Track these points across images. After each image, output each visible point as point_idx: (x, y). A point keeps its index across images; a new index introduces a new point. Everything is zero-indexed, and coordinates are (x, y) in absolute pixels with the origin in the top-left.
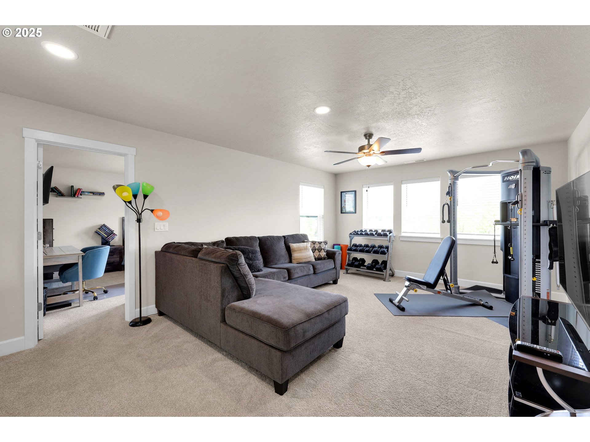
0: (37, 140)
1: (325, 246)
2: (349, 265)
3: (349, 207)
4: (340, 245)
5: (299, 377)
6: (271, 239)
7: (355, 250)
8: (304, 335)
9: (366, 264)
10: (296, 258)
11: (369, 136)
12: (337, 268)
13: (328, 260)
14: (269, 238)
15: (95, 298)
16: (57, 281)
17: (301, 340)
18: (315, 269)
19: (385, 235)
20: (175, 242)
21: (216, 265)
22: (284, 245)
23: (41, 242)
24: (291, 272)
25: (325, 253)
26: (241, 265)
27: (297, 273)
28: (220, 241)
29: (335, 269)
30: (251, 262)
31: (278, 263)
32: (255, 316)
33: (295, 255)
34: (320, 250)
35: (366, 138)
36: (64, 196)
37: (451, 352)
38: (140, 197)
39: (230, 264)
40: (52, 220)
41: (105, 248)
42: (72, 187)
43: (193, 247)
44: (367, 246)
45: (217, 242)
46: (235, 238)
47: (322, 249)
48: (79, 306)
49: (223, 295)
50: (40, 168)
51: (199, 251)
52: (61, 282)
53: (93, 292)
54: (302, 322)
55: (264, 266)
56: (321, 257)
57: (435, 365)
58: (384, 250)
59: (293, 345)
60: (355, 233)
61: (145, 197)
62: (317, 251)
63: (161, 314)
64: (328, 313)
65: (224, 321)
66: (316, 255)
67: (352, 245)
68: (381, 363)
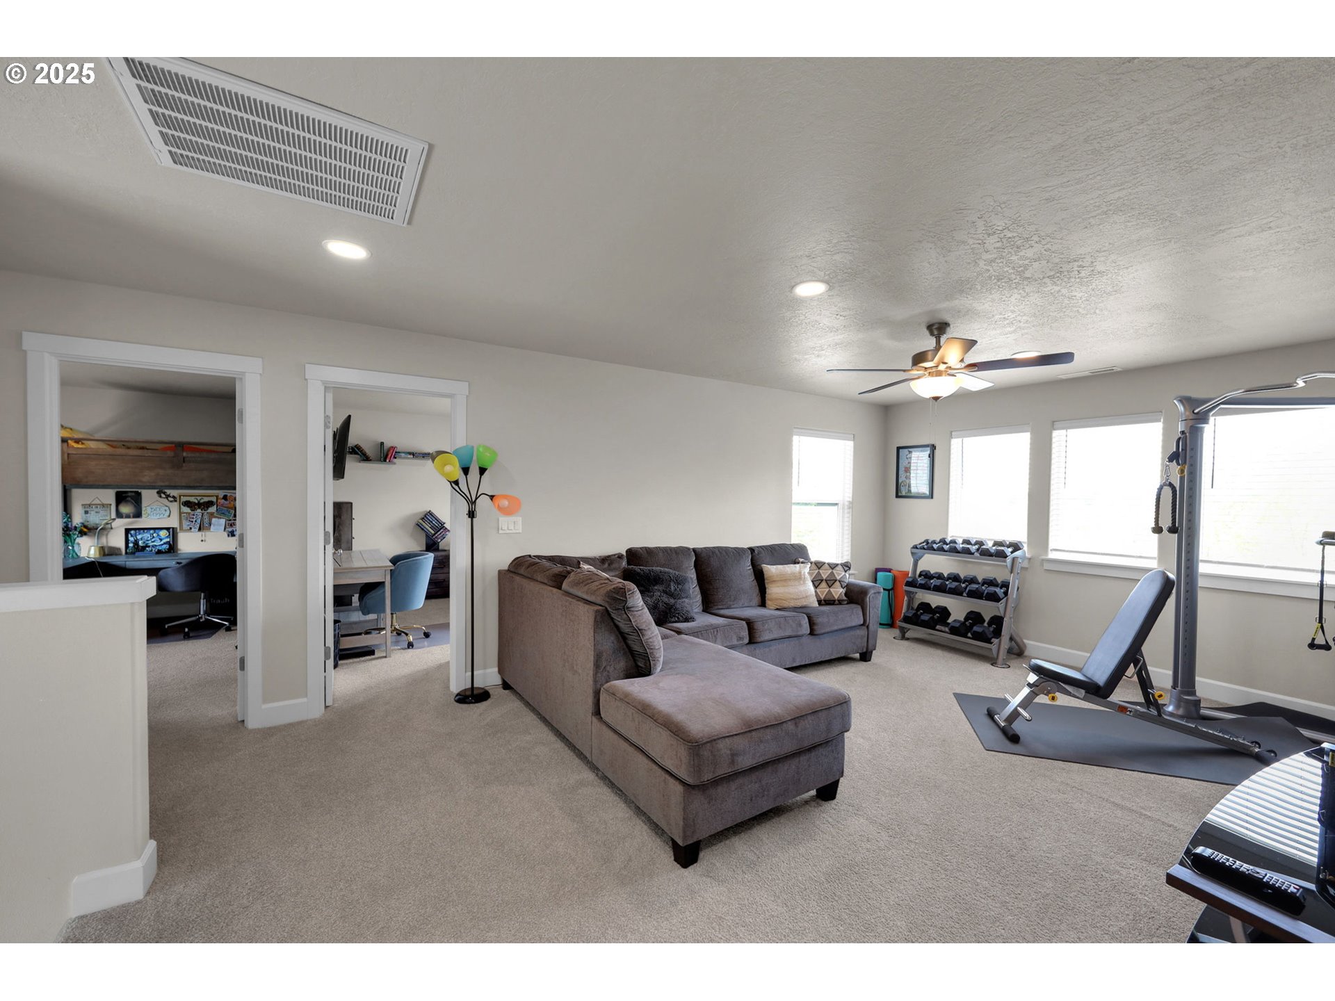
0: (324, 383)
1: (844, 573)
2: (907, 620)
3: (918, 481)
4: (890, 572)
5: (727, 842)
6: (720, 553)
7: (925, 587)
8: (733, 762)
9: (950, 620)
10: (774, 596)
11: (938, 329)
12: (871, 625)
13: (847, 606)
14: (717, 552)
15: (410, 645)
16: (356, 609)
17: (723, 770)
18: (814, 624)
19: (1002, 555)
20: (532, 555)
21: (587, 607)
22: (751, 567)
23: (330, 548)
24: (756, 627)
25: (842, 591)
26: (632, 609)
27: (770, 631)
28: (615, 555)
29: (865, 628)
30: (672, 601)
31: (733, 606)
32: (646, 711)
33: (773, 591)
34: (831, 582)
35: (932, 334)
36: (370, 460)
37: (1104, 856)
38: (474, 472)
39: (610, 608)
40: (351, 503)
41: (425, 558)
42: (382, 444)
43: (558, 568)
44: (955, 578)
45: (609, 556)
46: (646, 550)
47: (836, 581)
48: (386, 657)
49: (597, 665)
50: (328, 427)
51: (565, 577)
52: (360, 613)
53: (407, 634)
54: (732, 734)
55: (703, 611)
56: (832, 599)
57: (1047, 875)
58: (995, 591)
59: (707, 776)
60: (925, 547)
61: (482, 471)
62: (824, 584)
63: (506, 686)
64: (796, 724)
65: (597, 712)
66: (822, 593)
67: (918, 573)
68: (913, 846)
